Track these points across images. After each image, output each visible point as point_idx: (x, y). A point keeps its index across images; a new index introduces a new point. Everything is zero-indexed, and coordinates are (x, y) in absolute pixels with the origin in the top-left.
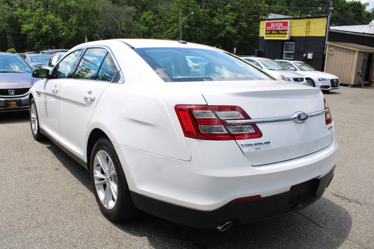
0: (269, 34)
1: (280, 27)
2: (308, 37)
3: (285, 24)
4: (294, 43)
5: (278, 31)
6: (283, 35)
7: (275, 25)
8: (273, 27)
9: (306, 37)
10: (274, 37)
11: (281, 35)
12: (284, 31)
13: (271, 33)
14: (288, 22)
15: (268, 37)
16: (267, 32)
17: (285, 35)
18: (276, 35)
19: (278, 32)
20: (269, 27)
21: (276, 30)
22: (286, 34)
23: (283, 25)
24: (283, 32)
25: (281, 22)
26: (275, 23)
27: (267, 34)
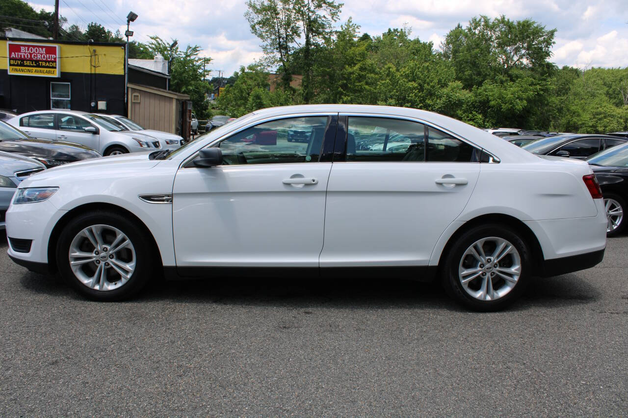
0: (18, 65)
1: (41, 54)
2: (95, 74)
3: (52, 51)
4: (69, 83)
5: (37, 61)
6: (48, 69)
7: (28, 50)
8: (25, 53)
9: (91, 74)
10: (29, 71)
11: (45, 69)
12: (49, 62)
13: (22, 65)
14: (55, 47)
15: (16, 70)
16: (12, 62)
17: (52, 70)
18: (34, 69)
19: (37, 64)
20: (17, 53)
21: (31, 60)
22: (55, 68)
23: (47, 52)
24: (47, 64)
25: (42, 47)
26: (29, 46)
27: (14, 65)
